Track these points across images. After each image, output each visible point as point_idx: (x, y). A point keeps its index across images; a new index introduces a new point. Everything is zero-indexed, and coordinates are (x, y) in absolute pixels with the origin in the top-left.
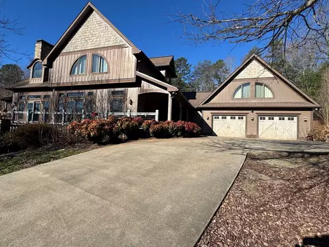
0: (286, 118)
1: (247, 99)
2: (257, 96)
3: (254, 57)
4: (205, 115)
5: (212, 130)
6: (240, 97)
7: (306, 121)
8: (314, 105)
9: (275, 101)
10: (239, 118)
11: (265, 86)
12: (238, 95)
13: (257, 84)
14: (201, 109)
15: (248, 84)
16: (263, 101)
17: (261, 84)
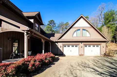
0: (96, 46)
1: (79, 37)
2: (83, 36)
3: (82, 16)
4: (59, 45)
5: (63, 53)
6: (76, 36)
7: (103, 47)
8: (107, 40)
9: (91, 38)
10: (76, 47)
11: (87, 31)
12: (75, 35)
13: (83, 30)
14: (57, 42)
15: (79, 30)
16: (86, 38)
17: (85, 30)
